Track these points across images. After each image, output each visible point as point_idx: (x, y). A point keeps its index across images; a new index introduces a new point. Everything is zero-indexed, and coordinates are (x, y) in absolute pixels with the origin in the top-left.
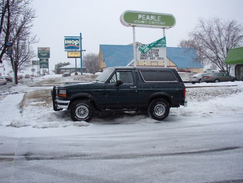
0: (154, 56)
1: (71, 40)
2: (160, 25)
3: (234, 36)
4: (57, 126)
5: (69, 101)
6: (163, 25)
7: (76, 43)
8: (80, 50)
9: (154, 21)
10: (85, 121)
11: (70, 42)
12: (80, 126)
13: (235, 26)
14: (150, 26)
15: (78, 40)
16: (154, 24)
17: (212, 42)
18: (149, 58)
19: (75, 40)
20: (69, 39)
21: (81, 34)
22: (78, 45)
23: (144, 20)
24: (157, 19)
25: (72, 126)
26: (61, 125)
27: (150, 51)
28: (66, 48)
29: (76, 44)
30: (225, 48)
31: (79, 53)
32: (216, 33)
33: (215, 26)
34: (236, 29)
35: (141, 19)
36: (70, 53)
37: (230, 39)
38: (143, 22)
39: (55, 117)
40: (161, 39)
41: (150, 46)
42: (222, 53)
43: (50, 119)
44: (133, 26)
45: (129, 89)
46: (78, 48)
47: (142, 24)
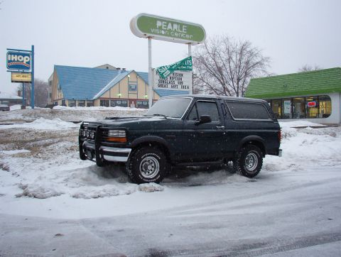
0: (176, 83)
1: (18, 54)
2: (186, 39)
3: (247, 63)
4: (116, 193)
5: (130, 150)
6: (189, 39)
7: (25, 60)
8: (31, 71)
9: (178, 32)
10: (155, 182)
11: (16, 58)
12: (151, 191)
13: (248, 49)
14: (172, 38)
15: (28, 55)
16: (178, 37)
17: (220, 70)
18: (169, 86)
19: (24, 55)
20: (14, 54)
21: (33, 47)
22: (28, 63)
23: (165, 30)
24: (181, 29)
25: (138, 192)
26: (121, 192)
27: (172, 75)
28: (9, 67)
29: (25, 62)
30: (235, 77)
31: (30, 76)
32: (225, 57)
33: (223, 47)
34: (251, 53)
35: (160, 28)
36: (15, 75)
37: (243, 65)
38: (163, 32)
39: (94, 178)
40: (186, 59)
41: (171, 69)
42: (231, 84)
43: (87, 181)
44: (149, 37)
45: (215, 130)
46: (28, 68)
47: (161, 34)
